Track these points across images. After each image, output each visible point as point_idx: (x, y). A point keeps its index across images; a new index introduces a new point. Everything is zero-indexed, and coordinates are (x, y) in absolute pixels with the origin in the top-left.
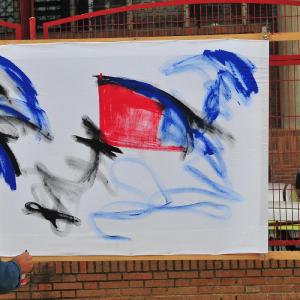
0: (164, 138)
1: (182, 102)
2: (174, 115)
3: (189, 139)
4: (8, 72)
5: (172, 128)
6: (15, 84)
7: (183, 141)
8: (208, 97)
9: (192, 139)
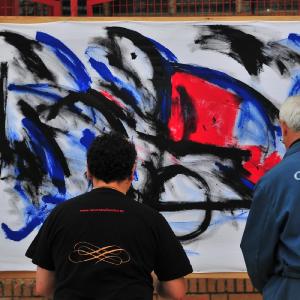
0: (241, 136)
1: (263, 94)
2: (253, 109)
3: (271, 138)
4: (59, 55)
5: (251, 125)
6: (66, 69)
7: (263, 140)
8: (293, 89)
9: (274, 138)
